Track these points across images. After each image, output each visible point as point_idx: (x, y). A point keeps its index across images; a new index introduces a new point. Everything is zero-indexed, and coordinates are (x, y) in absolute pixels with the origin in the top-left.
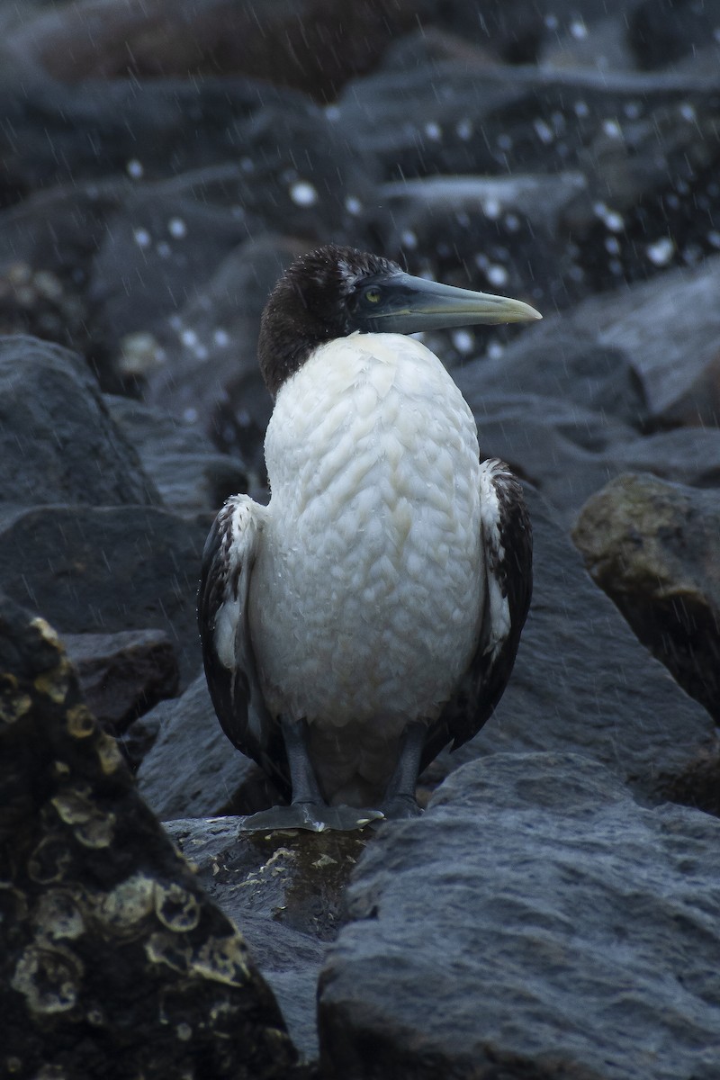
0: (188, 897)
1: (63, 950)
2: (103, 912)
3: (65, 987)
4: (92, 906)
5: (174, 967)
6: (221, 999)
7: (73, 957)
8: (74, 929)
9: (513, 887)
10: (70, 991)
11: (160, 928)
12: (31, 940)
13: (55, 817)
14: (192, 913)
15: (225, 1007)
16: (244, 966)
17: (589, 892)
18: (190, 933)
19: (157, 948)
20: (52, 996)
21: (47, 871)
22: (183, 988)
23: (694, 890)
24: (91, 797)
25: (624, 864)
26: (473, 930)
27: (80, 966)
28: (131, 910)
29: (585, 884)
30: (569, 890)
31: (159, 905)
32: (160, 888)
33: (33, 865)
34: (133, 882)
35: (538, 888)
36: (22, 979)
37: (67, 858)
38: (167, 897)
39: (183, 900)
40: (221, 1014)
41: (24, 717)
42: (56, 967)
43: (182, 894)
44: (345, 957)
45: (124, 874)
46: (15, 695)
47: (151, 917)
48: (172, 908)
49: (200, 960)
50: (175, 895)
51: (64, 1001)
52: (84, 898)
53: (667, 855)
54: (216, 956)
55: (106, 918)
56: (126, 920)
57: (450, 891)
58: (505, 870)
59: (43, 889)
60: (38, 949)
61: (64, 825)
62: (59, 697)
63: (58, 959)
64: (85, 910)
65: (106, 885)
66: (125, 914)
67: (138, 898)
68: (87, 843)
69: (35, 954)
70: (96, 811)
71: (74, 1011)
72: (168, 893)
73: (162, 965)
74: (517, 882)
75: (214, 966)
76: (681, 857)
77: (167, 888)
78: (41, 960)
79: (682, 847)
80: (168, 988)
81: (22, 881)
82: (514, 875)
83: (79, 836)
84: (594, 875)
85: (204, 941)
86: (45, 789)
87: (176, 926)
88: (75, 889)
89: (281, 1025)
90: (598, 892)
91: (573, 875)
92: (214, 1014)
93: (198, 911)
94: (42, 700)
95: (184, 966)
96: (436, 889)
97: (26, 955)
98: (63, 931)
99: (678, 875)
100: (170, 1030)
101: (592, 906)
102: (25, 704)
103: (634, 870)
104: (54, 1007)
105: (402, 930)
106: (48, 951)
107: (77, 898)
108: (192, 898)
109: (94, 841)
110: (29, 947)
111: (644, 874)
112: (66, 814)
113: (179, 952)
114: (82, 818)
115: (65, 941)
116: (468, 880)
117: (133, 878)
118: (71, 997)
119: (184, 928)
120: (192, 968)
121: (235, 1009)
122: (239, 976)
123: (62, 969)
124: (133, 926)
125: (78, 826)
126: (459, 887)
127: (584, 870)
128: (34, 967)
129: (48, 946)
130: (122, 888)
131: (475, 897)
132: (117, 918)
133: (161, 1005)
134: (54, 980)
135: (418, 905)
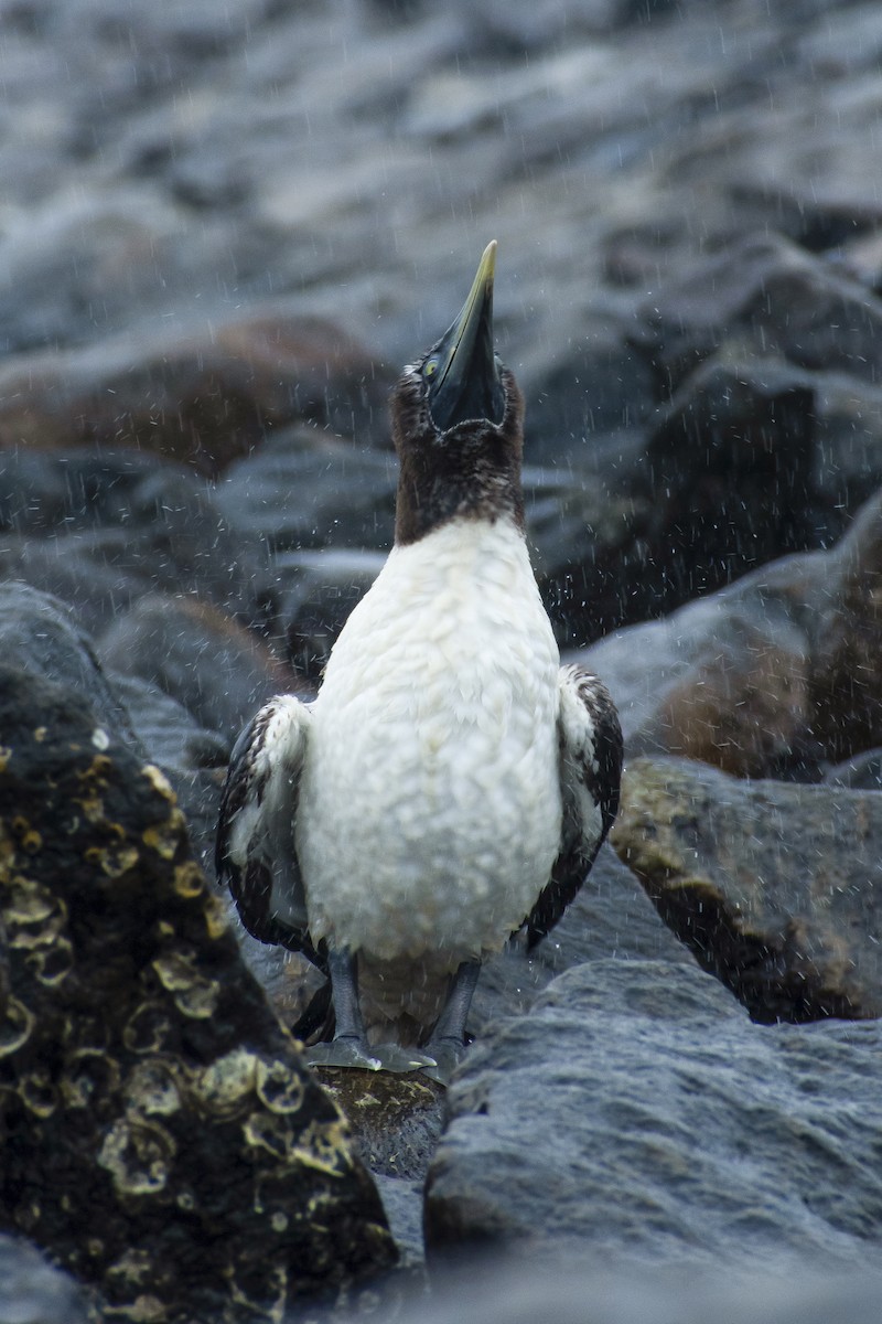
0: (291, 1076)
1: (156, 1127)
2: (201, 1087)
3: (156, 1167)
4: (189, 1080)
5: (274, 1151)
6: (321, 1189)
7: (165, 1135)
8: (168, 1104)
9: (631, 1092)
10: (160, 1171)
11: (261, 1108)
12: (122, 1113)
13: (155, 982)
14: (295, 1094)
15: (325, 1198)
16: (347, 1155)
17: (711, 1103)
18: (292, 1116)
19: (256, 1129)
20: (141, 1176)
21: (144, 1038)
22: (281, 1174)
23: (818, 1111)
24: (194, 962)
25: (744, 1078)
26: (591, 1133)
27: (172, 1144)
28: (230, 1087)
29: (706, 1095)
30: (690, 1100)
31: (261, 1083)
32: (262, 1066)
33: (128, 1031)
34: (235, 1057)
35: (658, 1095)
36: (110, 1156)
37: (165, 1027)
38: (270, 1077)
39: (287, 1079)
40: (319, 1205)
41: (130, 871)
42: (147, 1145)
43: (285, 1074)
44: (457, 1150)
45: (225, 1048)
46: (122, 848)
47: (251, 1096)
48: (274, 1087)
49: (301, 1146)
50: (278, 1073)
51: (153, 1181)
52: (181, 1071)
53: (789, 1073)
54: (318, 1142)
55: (204, 1094)
56: (225, 1097)
57: (565, 1092)
58: (621, 1075)
59: (137, 1059)
60: (129, 1124)
61: (164, 991)
62: (168, 852)
63: (149, 1136)
64: (181, 1083)
65: (203, 1058)
66: (224, 1090)
67: (238, 1074)
68: (188, 1012)
69: (125, 1128)
70: (198, 978)
71: (164, 1193)
72: (270, 1071)
73: (261, 1148)
74: (635, 1088)
75: (316, 1152)
76: (803, 1077)
77: (270, 1065)
78: (131, 1135)
79: (804, 1066)
80: (264, 1173)
81: (116, 1048)
82: (632, 1080)
83: (179, 1004)
84: (715, 1085)
85: (306, 1125)
86: (146, 950)
87: (278, 1107)
88: (173, 1061)
89: (384, 1222)
90: (720, 1104)
91: (693, 1085)
92: (312, 1205)
93: (302, 1092)
94: (149, 854)
95: (283, 1151)
96: (549, 1089)
97: (116, 1130)
98: (157, 1105)
99: (801, 1094)
100: (265, 1219)
101: (713, 1118)
102: (131, 858)
103: (755, 1085)
104: (143, 1187)
105: (516, 1127)
106: (139, 1126)
107: (174, 1070)
108: (296, 1078)
109: (195, 1009)
110: (119, 1121)
111: (766, 1090)
112: (168, 979)
113: (279, 1135)
114: (184, 984)
115: (157, 1117)
116: (582, 1082)
117: (234, 1052)
118: (161, 1177)
119: (286, 1110)
120: (291, 1153)
121: (335, 1200)
122: (342, 1165)
123: (153, 1147)
124: (233, 1104)
125: (179, 992)
126: (573, 1088)
127: (705, 1080)
128: (123, 1143)
129: (139, 1121)
130: (222, 1062)
131: (590, 1100)
132: (214, 1095)
133: (257, 1192)
134: (144, 1158)
135: (531, 1103)
